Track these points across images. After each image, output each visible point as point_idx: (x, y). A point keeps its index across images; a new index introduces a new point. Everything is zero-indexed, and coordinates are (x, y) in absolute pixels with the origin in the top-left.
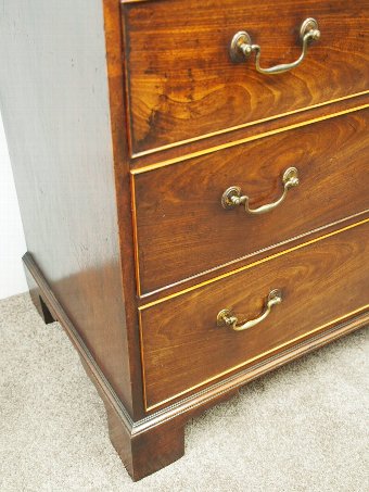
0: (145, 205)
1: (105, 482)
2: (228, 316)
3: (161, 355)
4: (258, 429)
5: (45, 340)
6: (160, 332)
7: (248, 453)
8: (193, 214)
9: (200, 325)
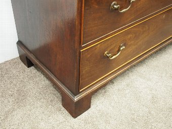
0: (87, 8)
1: (64, 120)
2: (108, 54)
3: (86, 69)
4: (114, 96)
5: (29, 73)
6: (87, 60)
7: (112, 104)
8: (101, 12)
9: (99, 57)
